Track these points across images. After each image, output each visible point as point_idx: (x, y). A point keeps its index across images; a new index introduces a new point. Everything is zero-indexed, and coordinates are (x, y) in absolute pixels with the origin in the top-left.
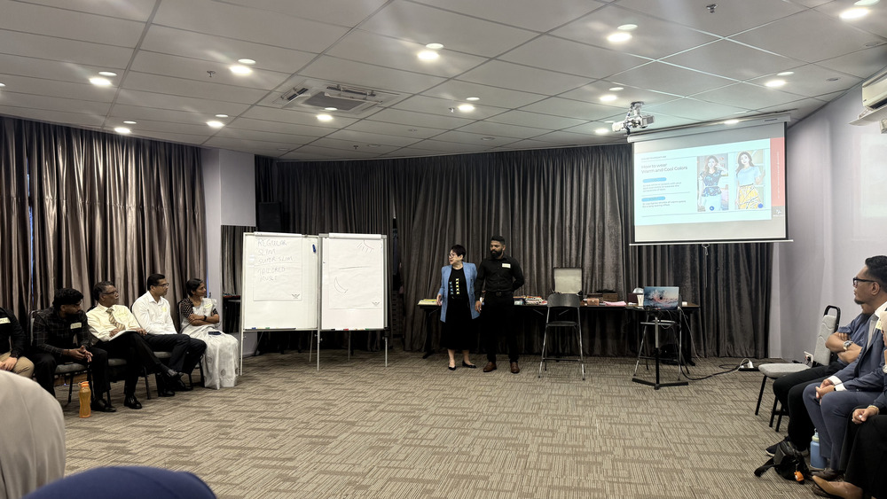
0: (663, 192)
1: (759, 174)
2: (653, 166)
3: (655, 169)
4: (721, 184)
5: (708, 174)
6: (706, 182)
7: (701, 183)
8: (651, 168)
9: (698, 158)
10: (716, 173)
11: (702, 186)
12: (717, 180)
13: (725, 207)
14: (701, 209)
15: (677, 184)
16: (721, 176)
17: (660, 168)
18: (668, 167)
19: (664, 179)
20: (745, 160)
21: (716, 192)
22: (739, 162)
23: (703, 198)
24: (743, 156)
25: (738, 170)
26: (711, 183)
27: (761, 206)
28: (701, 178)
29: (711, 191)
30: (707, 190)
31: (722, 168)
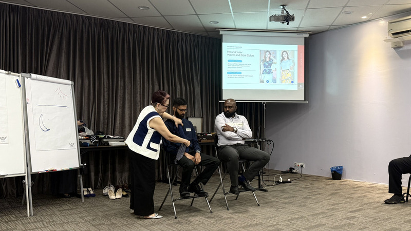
0: (240, 69)
1: (292, 64)
2: (235, 52)
3: (235, 54)
4: (273, 67)
5: (265, 61)
6: (264, 65)
7: (262, 66)
8: (233, 53)
9: (260, 51)
10: (270, 61)
11: (263, 68)
12: (270, 65)
13: (275, 81)
14: (262, 82)
15: (249, 65)
16: (272, 63)
17: (239, 54)
18: (242, 54)
19: (241, 61)
20: (285, 55)
21: (270, 72)
22: (282, 56)
23: (263, 75)
24: (284, 53)
25: (282, 61)
26: (267, 66)
27: (292, 82)
28: (262, 63)
29: (268, 71)
30: (265, 70)
31: (274, 59)
